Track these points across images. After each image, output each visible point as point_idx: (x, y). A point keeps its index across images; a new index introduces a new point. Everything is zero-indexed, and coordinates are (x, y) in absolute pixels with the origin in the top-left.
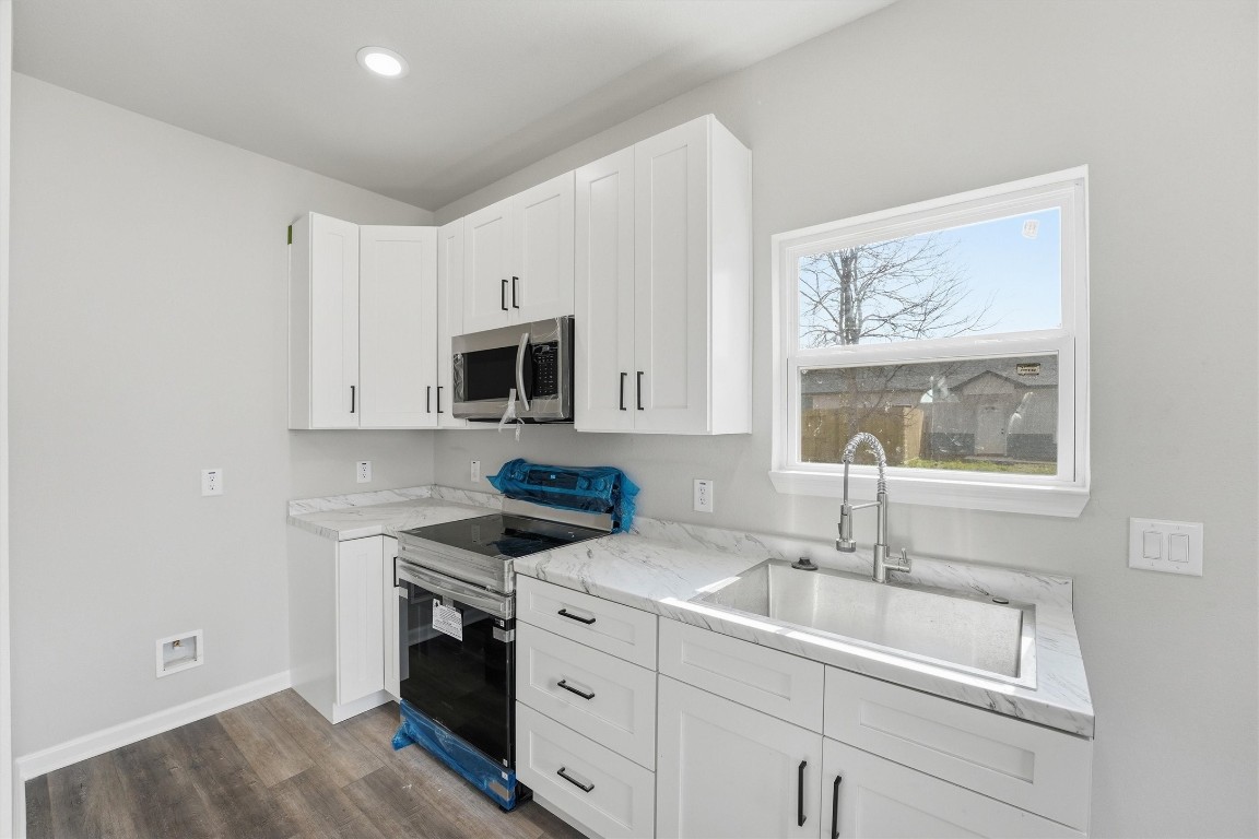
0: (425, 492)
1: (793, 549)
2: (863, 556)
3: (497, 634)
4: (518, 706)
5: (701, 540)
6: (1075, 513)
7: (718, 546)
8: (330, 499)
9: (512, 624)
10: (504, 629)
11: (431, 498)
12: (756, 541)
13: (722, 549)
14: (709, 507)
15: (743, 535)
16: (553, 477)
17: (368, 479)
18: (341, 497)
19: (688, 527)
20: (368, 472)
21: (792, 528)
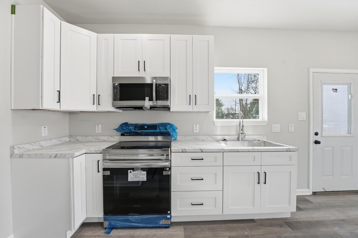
0: (67, 139)
1: (220, 138)
2: (235, 137)
3: (165, 173)
4: (172, 194)
5: (197, 139)
6: (266, 124)
7: (202, 140)
8: (32, 144)
9: (170, 169)
10: (169, 170)
11: (70, 141)
12: (212, 137)
13: (203, 141)
14: (198, 131)
15: (208, 136)
16: (146, 127)
17: (46, 134)
18: (37, 143)
19: (193, 137)
20: (46, 131)
21: (218, 134)
